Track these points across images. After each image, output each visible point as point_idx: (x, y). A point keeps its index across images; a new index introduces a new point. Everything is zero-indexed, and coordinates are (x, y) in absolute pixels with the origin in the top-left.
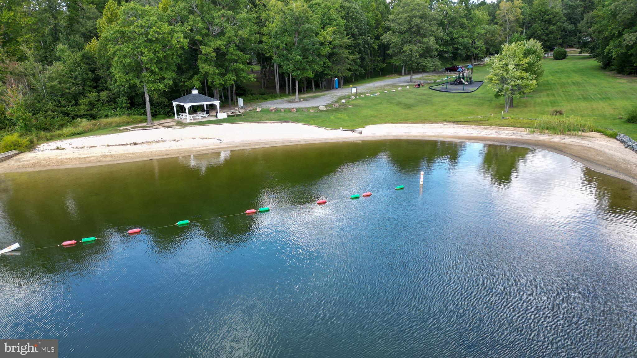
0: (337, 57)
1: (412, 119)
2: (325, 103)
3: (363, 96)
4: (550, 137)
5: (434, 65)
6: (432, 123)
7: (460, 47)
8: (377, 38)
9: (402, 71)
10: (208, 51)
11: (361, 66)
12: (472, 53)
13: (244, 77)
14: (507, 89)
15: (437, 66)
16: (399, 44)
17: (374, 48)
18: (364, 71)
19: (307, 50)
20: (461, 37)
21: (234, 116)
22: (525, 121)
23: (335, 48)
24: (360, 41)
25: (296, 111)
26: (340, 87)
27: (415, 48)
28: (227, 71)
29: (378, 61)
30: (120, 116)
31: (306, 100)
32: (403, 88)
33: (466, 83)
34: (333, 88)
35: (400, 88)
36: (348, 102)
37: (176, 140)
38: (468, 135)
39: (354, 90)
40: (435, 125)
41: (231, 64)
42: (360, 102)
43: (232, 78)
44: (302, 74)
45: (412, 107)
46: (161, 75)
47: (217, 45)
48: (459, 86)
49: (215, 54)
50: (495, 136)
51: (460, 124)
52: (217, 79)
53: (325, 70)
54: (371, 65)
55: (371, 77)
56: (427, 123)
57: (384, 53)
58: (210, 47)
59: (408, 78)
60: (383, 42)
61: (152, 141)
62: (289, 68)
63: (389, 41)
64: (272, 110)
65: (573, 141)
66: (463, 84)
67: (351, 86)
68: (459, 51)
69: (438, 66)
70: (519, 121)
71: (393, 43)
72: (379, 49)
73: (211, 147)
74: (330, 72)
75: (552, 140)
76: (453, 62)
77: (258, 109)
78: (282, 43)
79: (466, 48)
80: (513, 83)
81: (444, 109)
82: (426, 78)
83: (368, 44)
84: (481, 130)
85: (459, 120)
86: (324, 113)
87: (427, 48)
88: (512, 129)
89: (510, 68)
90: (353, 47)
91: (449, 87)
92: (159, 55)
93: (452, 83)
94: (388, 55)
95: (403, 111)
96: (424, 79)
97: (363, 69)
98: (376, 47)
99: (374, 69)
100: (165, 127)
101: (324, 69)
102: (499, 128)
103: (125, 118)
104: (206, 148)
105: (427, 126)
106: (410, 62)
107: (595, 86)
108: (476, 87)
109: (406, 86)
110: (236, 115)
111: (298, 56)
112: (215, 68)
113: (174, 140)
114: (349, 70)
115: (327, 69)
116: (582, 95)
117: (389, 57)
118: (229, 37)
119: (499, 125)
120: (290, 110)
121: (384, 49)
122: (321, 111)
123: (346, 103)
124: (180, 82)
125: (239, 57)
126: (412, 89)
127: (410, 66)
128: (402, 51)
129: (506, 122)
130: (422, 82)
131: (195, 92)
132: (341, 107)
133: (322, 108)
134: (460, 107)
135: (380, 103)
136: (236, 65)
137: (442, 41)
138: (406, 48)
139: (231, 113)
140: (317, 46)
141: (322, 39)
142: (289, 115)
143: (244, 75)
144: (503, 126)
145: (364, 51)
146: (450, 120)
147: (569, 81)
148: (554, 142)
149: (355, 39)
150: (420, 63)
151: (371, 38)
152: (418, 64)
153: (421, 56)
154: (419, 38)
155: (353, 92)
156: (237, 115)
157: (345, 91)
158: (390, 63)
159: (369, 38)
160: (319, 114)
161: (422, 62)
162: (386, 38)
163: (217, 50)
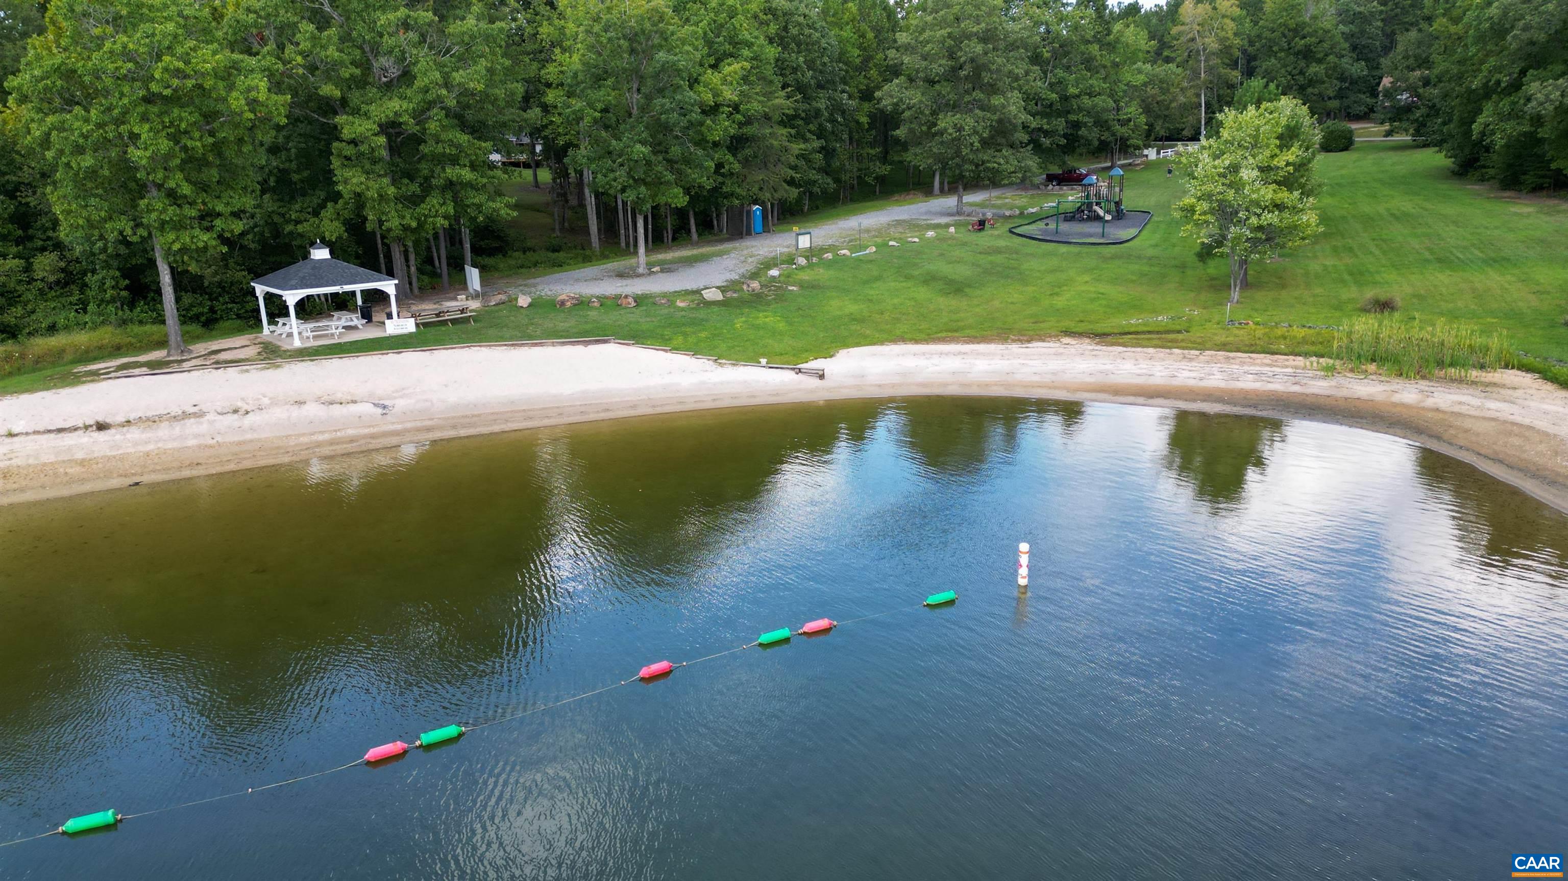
0: (756, 149)
1: (970, 327)
2: (720, 279)
3: (829, 256)
4: (1387, 387)
5: (1021, 167)
6: (1029, 341)
7: (1086, 119)
8: (867, 95)
9: (933, 183)
10: (360, 130)
11: (825, 170)
12: (1114, 134)
13: (479, 206)
14: (1237, 240)
15: (1027, 170)
16: (927, 112)
17: (857, 122)
18: (833, 186)
19: (666, 128)
20: (1086, 94)
21: (444, 323)
22: (1299, 333)
23: (749, 122)
24: (822, 104)
25: (633, 304)
26: (766, 229)
27: (969, 122)
28: (427, 189)
29: (871, 158)
30: (95, 327)
31: (667, 268)
32: (939, 231)
33: (1108, 217)
34: (749, 233)
35: (931, 234)
36: (788, 276)
37: (242, 412)
38: (1140, 381)
39: (804, 242)
40: (1037, 347)
41: (438, 169)
42: (822, 274)
43: (442, 210)
44: (653, 197)
45: (967, 290)
46: (204, 203)
47: (388, 113)
48: (1089, 224)
49: (382, 140)
50: (1222, 385)
51: (1113, 344)
52: (393, 213)
53: (723, 183)
54: (852, 168)
55: (852, 200)
56: (1014, 341)
57: (886, 137)
58: (369, 118)
59: (951, 201)
60: (881, 106)
61: (160, 416)
62: (615, 180)
63: (896, 104)
64: (563, 303)
65: (1460, 403)
66: (1098, 218)
67: (795, 229)
68: (1083, 132)
69: (1030, 171)
70: (1279, 332)
71: (909, 108)
72: (872, 125)
73: (351, 432)
74: (738, 190)
75: (1396, 398)
76: (1067, 158)
77: (524, 301)
78: (591, 105)
79: (1101, 124)
80: (1254, 220)
81: (1057, 294)
82: (999, 202)
83: (843, 113)
84: (1177, 365)
85: (1107, 330)
86: (715, 309)
87: (1000, 121)
88: (1267, 358)
89: (1245, 178)
90: (802, 119)
91: (1064, 227)
92: (189, 143)
93: (1072, 217)
94: (897, 141)
95: (943, 302)
96: (994, 206)
97: (829, 180)
98: (864, 120)
99: (859, 177)
100: (219, 365)
101: (720, 179)
102: (1228, 358)
103: (107, 335)
104: (333, 435)
105: (1015, 348)
106: (957, 160)
107: (1456, 223)
108: (1133, 226)
109: (947, 226)
110: (451, 320)
111: (638, 146)
112: (386, 181)
113: (236, 411)
114: (791, 182)
115: (728, 182)
116: (1429, 249)
117: (899, 148)
118: (426, 90)
119: (1224, 347)
120: (614, 302)
121: (885, 125)
122: (709, 304)
123: (782, 279)
124: (288, 221)
125: (458, 146)
126: (965, 235)
127: (957, 172)
128: (933, 130)
129: (1241, 334)
130: (989, 215)
131: (321, 254)
132: (765, 291)
133: (712, 295)
134: (1103, 288)
135: (878, 278)
136: (451, 172)
137: (1036, 105)
138: (946, 122)
139: (438, 315)
140: (695, 116)
141: (708, 98)
142: (611, 318)
143: (476, 201)
144: (1238, 350)
145: (833, 132)
146: (1077, 330)
147: (1381, 209)
148: (1403, 405)
149: (807, 98)
150: (983, 162)
151: (850, 97)
152: (977, 166)
153: (985, 143)
154: (978, 95)
155: (800, 246)
156: (454, 321)
157: (780, 241)
158: (901, 162)
159: (845, 96)
160: (702, 314)
161: (988, 161)
162: (891, 96)
163: (390, 128)
